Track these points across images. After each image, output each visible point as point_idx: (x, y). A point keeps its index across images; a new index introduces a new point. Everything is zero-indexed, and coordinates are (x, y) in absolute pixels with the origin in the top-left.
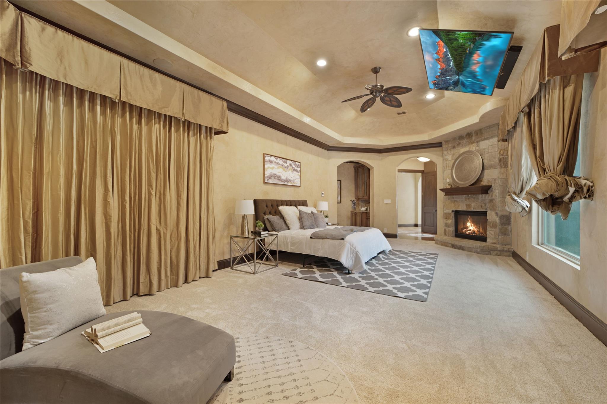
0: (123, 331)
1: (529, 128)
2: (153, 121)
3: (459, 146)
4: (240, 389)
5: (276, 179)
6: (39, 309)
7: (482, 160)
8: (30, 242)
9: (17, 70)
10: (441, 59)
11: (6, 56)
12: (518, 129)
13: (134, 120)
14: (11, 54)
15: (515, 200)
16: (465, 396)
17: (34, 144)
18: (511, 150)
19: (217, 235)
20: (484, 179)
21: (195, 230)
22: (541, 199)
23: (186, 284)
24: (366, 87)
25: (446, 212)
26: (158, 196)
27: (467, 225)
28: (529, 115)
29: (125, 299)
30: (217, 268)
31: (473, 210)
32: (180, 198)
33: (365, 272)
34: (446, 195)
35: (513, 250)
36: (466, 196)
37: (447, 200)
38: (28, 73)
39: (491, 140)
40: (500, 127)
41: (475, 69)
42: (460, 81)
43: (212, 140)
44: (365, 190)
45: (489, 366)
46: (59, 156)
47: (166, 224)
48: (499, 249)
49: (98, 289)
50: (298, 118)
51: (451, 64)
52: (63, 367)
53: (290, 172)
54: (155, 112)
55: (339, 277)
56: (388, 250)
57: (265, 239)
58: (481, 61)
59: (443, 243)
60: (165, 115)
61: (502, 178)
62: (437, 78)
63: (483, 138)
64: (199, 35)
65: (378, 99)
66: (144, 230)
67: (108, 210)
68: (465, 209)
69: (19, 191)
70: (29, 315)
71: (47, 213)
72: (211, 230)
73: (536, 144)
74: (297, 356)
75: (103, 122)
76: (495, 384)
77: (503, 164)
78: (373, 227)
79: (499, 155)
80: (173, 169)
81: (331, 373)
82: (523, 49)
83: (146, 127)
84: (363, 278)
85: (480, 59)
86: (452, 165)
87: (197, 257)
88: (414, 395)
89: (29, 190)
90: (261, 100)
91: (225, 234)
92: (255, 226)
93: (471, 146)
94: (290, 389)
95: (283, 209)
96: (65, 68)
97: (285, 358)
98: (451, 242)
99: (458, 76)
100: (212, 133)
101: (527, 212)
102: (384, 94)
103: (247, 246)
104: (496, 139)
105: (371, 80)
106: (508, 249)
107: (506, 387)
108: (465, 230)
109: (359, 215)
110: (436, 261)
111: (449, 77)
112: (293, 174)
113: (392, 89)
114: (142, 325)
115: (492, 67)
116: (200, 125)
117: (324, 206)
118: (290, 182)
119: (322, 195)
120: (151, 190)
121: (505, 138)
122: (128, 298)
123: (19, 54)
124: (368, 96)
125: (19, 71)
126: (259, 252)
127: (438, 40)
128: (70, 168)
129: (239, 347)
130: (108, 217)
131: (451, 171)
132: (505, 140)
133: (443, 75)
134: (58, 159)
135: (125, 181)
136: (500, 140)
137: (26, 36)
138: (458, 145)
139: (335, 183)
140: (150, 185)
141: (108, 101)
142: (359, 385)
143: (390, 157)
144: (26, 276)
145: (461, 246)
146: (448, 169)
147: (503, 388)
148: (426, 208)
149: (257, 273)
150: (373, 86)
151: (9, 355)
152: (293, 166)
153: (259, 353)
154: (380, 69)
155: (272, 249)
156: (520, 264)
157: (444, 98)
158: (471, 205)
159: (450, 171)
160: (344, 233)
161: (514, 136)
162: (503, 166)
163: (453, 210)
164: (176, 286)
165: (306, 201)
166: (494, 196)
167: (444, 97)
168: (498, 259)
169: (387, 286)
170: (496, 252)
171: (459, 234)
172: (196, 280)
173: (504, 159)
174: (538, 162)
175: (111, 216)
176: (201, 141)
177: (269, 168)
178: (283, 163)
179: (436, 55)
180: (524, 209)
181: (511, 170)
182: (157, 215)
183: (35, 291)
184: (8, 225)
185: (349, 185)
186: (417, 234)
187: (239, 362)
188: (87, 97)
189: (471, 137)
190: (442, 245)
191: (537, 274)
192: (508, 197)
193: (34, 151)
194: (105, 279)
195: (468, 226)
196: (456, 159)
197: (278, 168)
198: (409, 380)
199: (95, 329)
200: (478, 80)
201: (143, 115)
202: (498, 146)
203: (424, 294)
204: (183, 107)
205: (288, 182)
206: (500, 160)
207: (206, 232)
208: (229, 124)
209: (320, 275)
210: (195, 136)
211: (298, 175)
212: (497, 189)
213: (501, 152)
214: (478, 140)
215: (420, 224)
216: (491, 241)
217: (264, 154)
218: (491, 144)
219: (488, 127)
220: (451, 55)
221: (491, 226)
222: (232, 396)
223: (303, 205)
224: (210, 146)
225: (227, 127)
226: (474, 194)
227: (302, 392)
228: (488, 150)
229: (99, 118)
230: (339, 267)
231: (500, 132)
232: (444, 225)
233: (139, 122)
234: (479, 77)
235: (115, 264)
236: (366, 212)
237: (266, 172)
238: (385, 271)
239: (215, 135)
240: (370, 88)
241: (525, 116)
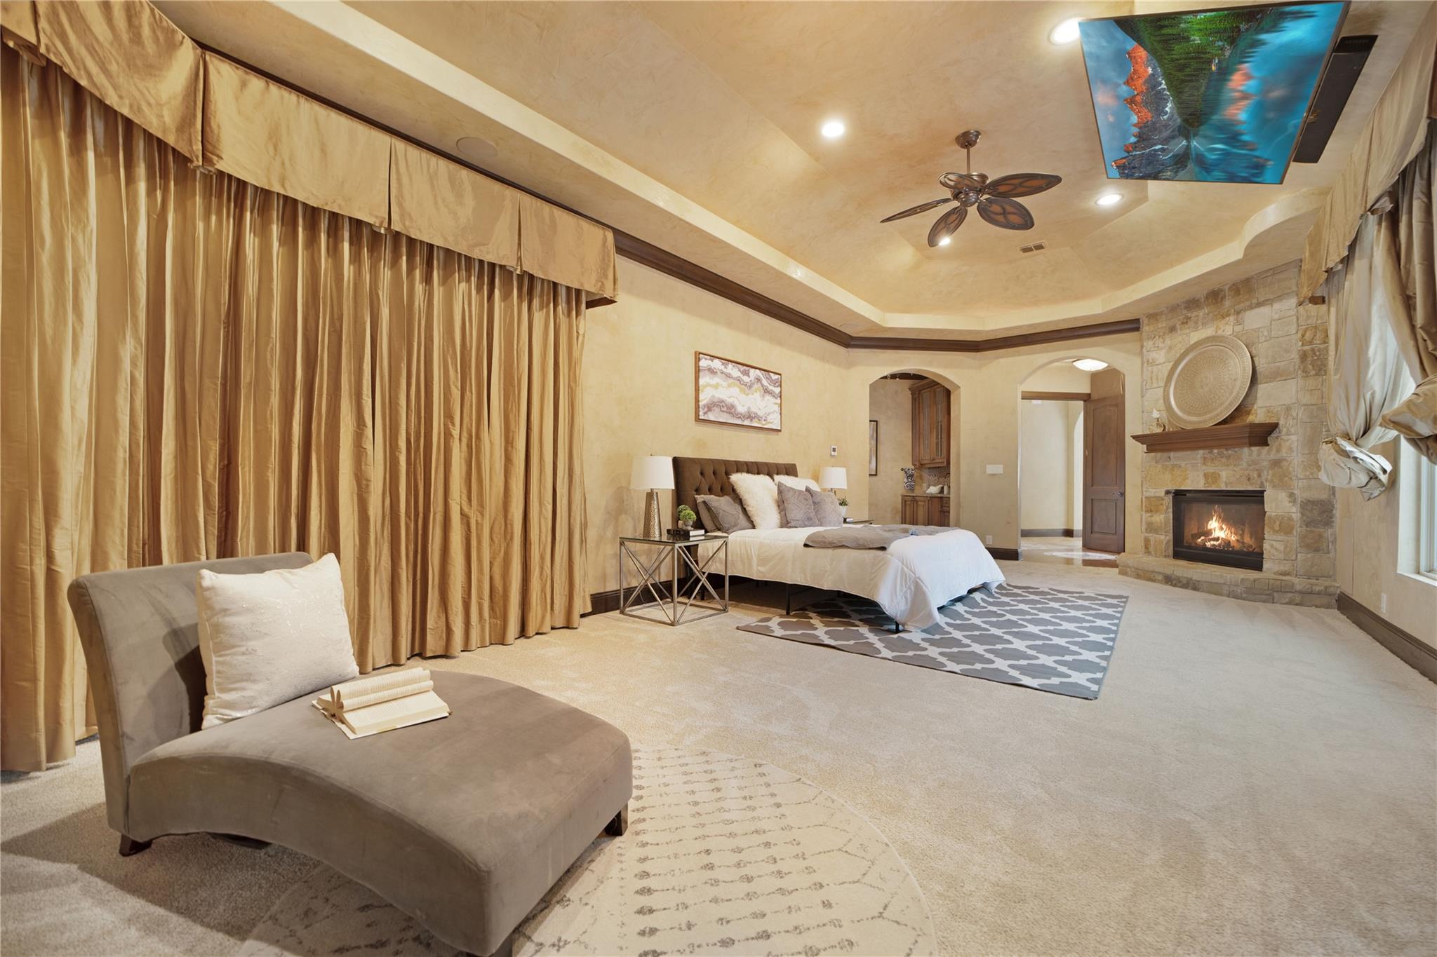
0: (393, 702)
1: (1394, 254)
2: (457, 274)
3: (1187, 326)
4: (642, 852)
5: (724, 411)
6: (233, 647)
7: (1252, 358)
8: (214, 527)
9: (194, 171)
10: (1138, 99)
11: (177, 141)
12: (1359, 264)
13: (418, 273)
14: (185, 138)
15: (1346, 454)
16: (1204, 915)
17: (224, 323)
18: (1337, 323)
19: (592, 534)
20: (1255, 407)
21: (542, 520)
22: (1427, 435)
23: (523, 640)
24: (943, 181)
25: (1148, 494)
26: (464, 440)
27: (1209, 527)
28: (1393, 219)
29: (396, 663)
30: (590, 610)
31: (1224, 489)
32: (512, 447)
33: (936, 628)
34: (1150, 450)
35: (1338, 592)
36: (1204, 454)
37: (1153, 463)
38: (214, 176)
39: (1277, 306)
40: (1305, 267)
41: (1235, 115)
42: (1194, 152)
43: (581, 317)
44: (937, 444)
45: (1272, 852)
46: (269, 349)
47: (481, 505)
48: (1298, 588)
49: (344, 621)
50: (776, 267)
51: (1167, 109)
52: (277, 758)
53: (757, 395)
54: (460, 255)
55: (873, 638)
56: (996, 584)
57: (697, 545)
58: (1252, 91)
59: (1140, 572)
60: (481, 262)
61: (1309, 403)
62: (1128, 152)
63: (1255, 301)
64: (554, 78)
65: (973, 211)
66: (435, 514)
67: (363, 467)
68: (1200, 485)
69: (195, 421)
70: (214, 659)
71: (247, 469)
72: (578, 522)
73: (1415, 294)
74: (773, 795)
75: (355, 279)
76: (1291, 896)
77: (1313, 366)
78: (958, 525)
79: (1300, 344)
80: (497, 383)
81: (854, 836)
82: (1378, 42)
83: (441, 289)
84: (933, 643)
85: (1251, 86)
86: (1166, 374)
87: (546, 581)
88: (1064, 901)
89: (214, 418)
90: (690, 224)
91: (609, 534)
92: (676, 518)
93: (1221, 324)
94: (757, 861)
95: (741, 480)
96: (283, 164)
97: (745, 798)
98: (1162, 570)
99: (1188, 138)
100: (581, 303)
101: (1383, 485)
102: (986, 196)
103: (657, 564)
104: (1293, 301)
105: (956, 162)
106: (1326, 588)
107: (1322, 906)
108: (1202, 538)
109: (923, 503)
110: (1121, 612)
111: (1161, 146)
112: (763, 400)
113: (1008, 182)
114: (432, 694)
115: (1284, 106)
116: (555, 284)
117: (837, 478)
118: (756, 419)
119: (833, 453)
120: (450, 426)
121: (1319, 294)
122: (403, 660)
123: (200, 138)
124: (947, 204)
125: (198, 173)
126: (684, 579)
127: (1131, 44)
128: (291, 375)
129: (640, 768)
130: (364, 482)
131: (1164, 390)
132: (1318, 300)
133: (1145, 143)
134: (269, 357)
135: (397, 404)
136: (1305, 298)
137: (212, 99)
138: (1183, 323)
139: (865, 429)
140: (449, 416)
141: (365, 231)
142: (923, 868)
143: (1002, 361)
144: (209, 578)
145: (1191, 579)
146: (1155, 385)
147: (1315, 908)
148: (1094, 487)
149: (679, 624)
150: (961, 176)
151: (179, 735)
152: (765, 382)
153: (685, 783)
154: (977, 137)
155: (713, 571)
156: (1361, 626)
157: (1147, 203)
158: (1219, 475)
159: (1162, 389)
160: (887, 535)
161: (1347, 284)
162: (1313, 372)
163: (1169, 488)
164: (502, 642)
165: (793, 467)
166: (1284, 450)
167: (1145, 199)
168: (1296, 613)
169: (993, 662)
170: (1289, 595)
171: (1185, 549)
172: (544, 631)
173: (1315, 354)
174: (1420, 341)
175: (370, 481)
176: (558, 320)
177: (708, 385)
178: (739, 374)
179: (1125, 88)
180: (1373, 477)
181: (1335, 375)
182: (463, 481)
183: (225, 610)
184: (176, 490)
185: (898, 435)
186: (1070, 553)
187: (640, 798)
188: (323, 225)
189: (1219, 300)
190: (1138, 576)
191: (1414, 648)
192: (1326, 448)
193: (224, 338)
194: (356, 616)
195: (1211, 530)
196: (1177, 360)
197: (729, 386)
198: (1051, 866)
199: (339, 692)
200: (1245, 145)
201: (435, 262)
202: (1298, 319)
203: (1091, 682)
204: (519, 244)
205: (751, 420)
206: (1304, 357)
207: (567, 526)
208: (619, 282)
209: (826, 633)
210: (545, 310)
211: (776, 404)
212: (1293, 433)
213: (1308, 334)
214: (1242, 306)
215: (1078, 531)
216: (1276, 568)
217: (696, 353)
218: (1276, 316)
219: (1271, 272)
220: (1166, 84)
221: (1277, 528)
222: (623, 866)
223: (788, 474)
224: (577, 332)
225: (614, 289)
226: (1227, 447)
227: (785, 870)
228: (1270, 331)
229: (348, 270)
230: (873, 617)
231: (1304, 277)
232: (1144, 528)
233: (428, 279)
234: (1246, 138)
235: (377, 584)
236: (939, 495)
237: (700, 395)
238: (989, 630)
239: (587, 308)
240: (952, 183)
241: (1380, 224)
